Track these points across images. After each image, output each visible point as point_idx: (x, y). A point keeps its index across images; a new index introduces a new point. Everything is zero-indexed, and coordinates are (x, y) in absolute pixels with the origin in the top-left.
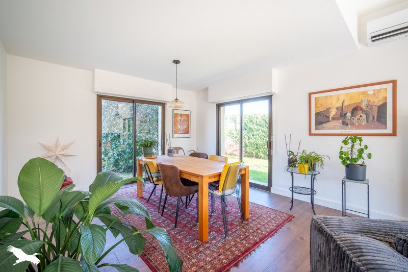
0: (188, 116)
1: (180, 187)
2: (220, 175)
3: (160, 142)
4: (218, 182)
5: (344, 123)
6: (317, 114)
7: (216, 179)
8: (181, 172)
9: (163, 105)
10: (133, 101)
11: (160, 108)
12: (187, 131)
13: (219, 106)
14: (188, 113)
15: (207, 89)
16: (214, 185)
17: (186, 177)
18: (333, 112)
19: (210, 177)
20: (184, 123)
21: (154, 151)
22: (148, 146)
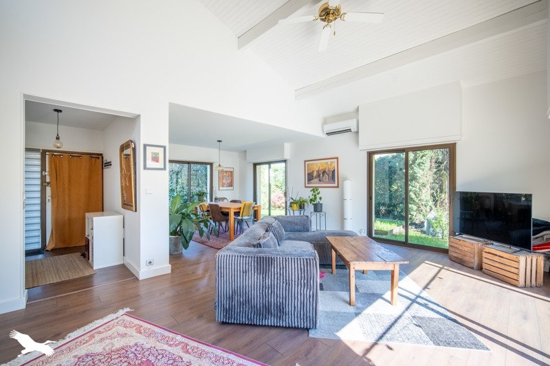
0: (232, 172)
1: (219, 216)
2: (240, 208)
3: (208, 192)
4: (239, 212)
5: (320, 180)
6: (308, 174)
7: (238, 211)
8: (221, 208)
9: (211, 164)
10: (189, 163)
11: (209, 167)
12: (231, 185)
13: (255, 165)
14: (231, 170)
15: (246, 151)
16: (237, 214)
17: (223, 210)
18: (315, 173)
19: (235, 209)
20: (229, 178)
21: (205, 198)
22: (201, 195)
